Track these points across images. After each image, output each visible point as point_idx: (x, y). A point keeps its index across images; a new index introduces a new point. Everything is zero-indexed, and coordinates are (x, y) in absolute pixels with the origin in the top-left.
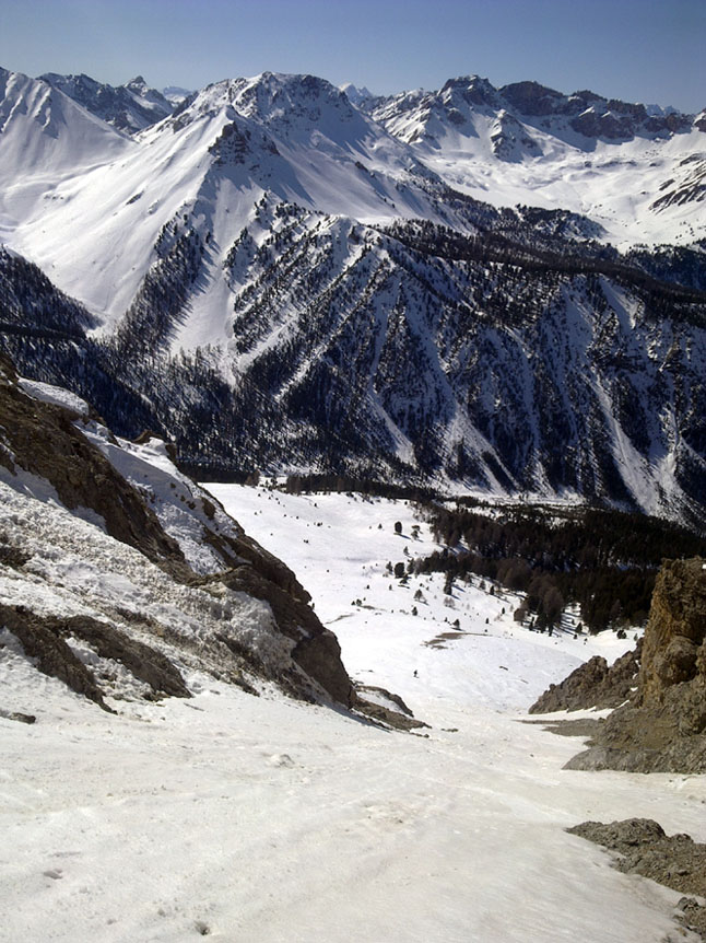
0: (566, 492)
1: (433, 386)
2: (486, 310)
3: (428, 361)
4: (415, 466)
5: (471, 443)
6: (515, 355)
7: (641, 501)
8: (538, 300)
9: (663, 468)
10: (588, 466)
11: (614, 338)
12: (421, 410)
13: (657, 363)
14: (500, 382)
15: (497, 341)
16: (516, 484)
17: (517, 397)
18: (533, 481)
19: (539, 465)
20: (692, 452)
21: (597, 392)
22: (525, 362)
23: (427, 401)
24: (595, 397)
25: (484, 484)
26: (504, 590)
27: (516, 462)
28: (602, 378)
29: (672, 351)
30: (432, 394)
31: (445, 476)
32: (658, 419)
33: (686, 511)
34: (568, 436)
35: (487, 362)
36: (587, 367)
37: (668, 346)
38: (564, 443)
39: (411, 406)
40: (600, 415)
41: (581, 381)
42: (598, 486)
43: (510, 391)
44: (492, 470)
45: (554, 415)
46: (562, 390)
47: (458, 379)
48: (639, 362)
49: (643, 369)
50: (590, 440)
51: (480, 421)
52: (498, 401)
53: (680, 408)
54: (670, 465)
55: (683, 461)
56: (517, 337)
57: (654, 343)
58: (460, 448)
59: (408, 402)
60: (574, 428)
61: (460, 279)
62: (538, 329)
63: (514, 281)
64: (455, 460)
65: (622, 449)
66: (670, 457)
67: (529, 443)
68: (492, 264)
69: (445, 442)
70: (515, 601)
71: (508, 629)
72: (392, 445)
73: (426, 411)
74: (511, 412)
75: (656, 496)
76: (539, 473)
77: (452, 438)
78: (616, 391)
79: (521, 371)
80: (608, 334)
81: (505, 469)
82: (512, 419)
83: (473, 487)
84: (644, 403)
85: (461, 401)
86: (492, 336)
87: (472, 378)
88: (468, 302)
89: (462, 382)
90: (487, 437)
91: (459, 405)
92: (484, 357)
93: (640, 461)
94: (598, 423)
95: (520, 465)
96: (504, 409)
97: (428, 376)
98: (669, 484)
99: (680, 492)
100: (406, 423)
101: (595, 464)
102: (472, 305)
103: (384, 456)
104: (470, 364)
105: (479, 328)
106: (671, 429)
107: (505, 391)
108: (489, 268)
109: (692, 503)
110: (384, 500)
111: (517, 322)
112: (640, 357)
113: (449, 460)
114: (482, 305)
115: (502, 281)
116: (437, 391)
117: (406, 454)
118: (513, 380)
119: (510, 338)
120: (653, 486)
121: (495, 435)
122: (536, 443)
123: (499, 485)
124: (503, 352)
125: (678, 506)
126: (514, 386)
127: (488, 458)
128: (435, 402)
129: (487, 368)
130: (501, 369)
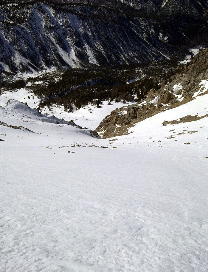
0: (51, 67)
1: (7, 48)
2: (13, 21)
3: (3, 41)
4: (11, 72)
5: (23, 61)
6: (25, 32)
7: (70, 64)
8: (26, 14)
9: (72, 54)
10: (54, 59)
11: (50, 21)
12: (6, 56)
13: (62, 26)
14: (24, 42)
15: (19, 30)
16: (39, 69)
17: (30, 45)
18: (42, 67)
19: (42, 62)
20: (78, 48)
21: (50, 38)
22: (29, 34)
23: (7, 53)
24: (50, 40)
25: (31, 72)
26: (59, 105)
27: (37, 63)
28: (50, 33)
29: (65, 21)
30: (7, 51)
31: (20, 72)
32: (67, 41)
33: (81, 64)
34: (47, 52)
35: (19, 37)
36: (45, 31)
37: (64, 20)
38: (46, 54)
39: (3, 55)
40: (53, 44)
41: (45, 35)
42: (59, 64)
43: (28, 43)
44: (31, 67)
45: (41, 47)
46: (41, 40)
47: (13, 44)
48: (58, 26)
49: (59, 28)
50: (52, 52)
51: (23, 54)
52: (26, 47)
53: (71, 37)
54: (73, 53)
55: (76, 51)
56: (24, 27)
57: (60, 20)
58: (21, 63)
59: (2, 54)
60: (47, 49)
61: (1, 12)
62: (29, 23)
63: (17, 9)
64: (21, 67)
65: (61, 52)
66: (73, 51)
67: (38, 57)
68: (9, 5)
69: (17, 63)
70: (63, 107)
71: (65, 114)
72: (3, 68)
73: (8, 56)
74: (30, 49)
75: (73, 62)
76: (43, 64)
77: (18, 62)
78: (55, 36)
79: (29, 37)
80: (48, 21)
81: (35, 66)
82: (31, 51)
83: (28, 73)
84: (63, 38)
85: (16, 50)
86: (17, 28)
87: (16, 43)
88: (6, 19)
89: (14, 45)
90: (27, 58)
91: (16, 52)
92: (18, 35)
93: (66, 54)
94: (53, 46)
95: (38, 63)
96: (28, 49)
97: (5, 45)
98: (75, 58)
99: (78, 59)
100: (4, 60)
101: (56, 58)
102: (8, 20)
103: (2, 71)
104: (15, 38)
105: (13, 27)
106: (71, 43)
107: (27, 44)
108: (8, 7)
109: (81, 62)
110: (18, 90)
111: (23, 22)
112: (58, 25)
113: (20, 68)
114: (11, 20)
115: (13, 10)
116: (9, 49)
117: (7, 69)
118: (28, 40)
119: (22, 28)
120: (71, 60)
121: (28, 57)
122: (40, 56)
123: (35, 71)
124: (22, 33)
125: (78, 63)
126: (29, 42)
127: (29, 64)
128: (9, 52)
129: (19, 39)
130: (24, 38)
